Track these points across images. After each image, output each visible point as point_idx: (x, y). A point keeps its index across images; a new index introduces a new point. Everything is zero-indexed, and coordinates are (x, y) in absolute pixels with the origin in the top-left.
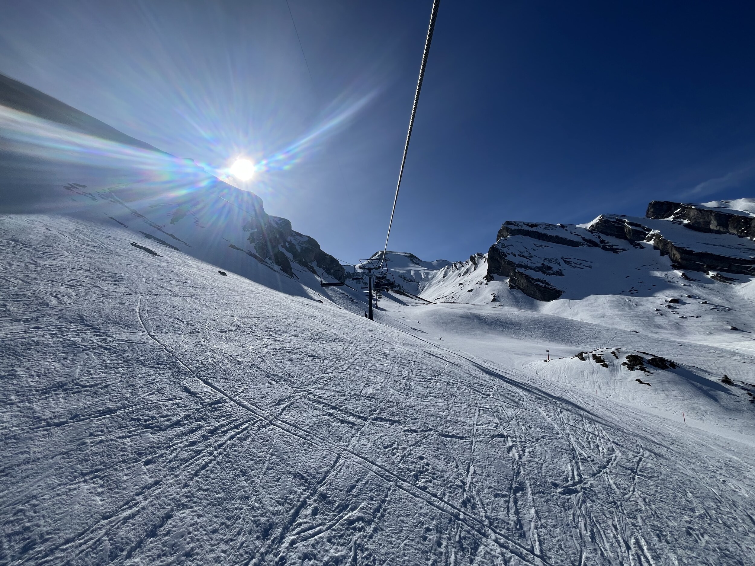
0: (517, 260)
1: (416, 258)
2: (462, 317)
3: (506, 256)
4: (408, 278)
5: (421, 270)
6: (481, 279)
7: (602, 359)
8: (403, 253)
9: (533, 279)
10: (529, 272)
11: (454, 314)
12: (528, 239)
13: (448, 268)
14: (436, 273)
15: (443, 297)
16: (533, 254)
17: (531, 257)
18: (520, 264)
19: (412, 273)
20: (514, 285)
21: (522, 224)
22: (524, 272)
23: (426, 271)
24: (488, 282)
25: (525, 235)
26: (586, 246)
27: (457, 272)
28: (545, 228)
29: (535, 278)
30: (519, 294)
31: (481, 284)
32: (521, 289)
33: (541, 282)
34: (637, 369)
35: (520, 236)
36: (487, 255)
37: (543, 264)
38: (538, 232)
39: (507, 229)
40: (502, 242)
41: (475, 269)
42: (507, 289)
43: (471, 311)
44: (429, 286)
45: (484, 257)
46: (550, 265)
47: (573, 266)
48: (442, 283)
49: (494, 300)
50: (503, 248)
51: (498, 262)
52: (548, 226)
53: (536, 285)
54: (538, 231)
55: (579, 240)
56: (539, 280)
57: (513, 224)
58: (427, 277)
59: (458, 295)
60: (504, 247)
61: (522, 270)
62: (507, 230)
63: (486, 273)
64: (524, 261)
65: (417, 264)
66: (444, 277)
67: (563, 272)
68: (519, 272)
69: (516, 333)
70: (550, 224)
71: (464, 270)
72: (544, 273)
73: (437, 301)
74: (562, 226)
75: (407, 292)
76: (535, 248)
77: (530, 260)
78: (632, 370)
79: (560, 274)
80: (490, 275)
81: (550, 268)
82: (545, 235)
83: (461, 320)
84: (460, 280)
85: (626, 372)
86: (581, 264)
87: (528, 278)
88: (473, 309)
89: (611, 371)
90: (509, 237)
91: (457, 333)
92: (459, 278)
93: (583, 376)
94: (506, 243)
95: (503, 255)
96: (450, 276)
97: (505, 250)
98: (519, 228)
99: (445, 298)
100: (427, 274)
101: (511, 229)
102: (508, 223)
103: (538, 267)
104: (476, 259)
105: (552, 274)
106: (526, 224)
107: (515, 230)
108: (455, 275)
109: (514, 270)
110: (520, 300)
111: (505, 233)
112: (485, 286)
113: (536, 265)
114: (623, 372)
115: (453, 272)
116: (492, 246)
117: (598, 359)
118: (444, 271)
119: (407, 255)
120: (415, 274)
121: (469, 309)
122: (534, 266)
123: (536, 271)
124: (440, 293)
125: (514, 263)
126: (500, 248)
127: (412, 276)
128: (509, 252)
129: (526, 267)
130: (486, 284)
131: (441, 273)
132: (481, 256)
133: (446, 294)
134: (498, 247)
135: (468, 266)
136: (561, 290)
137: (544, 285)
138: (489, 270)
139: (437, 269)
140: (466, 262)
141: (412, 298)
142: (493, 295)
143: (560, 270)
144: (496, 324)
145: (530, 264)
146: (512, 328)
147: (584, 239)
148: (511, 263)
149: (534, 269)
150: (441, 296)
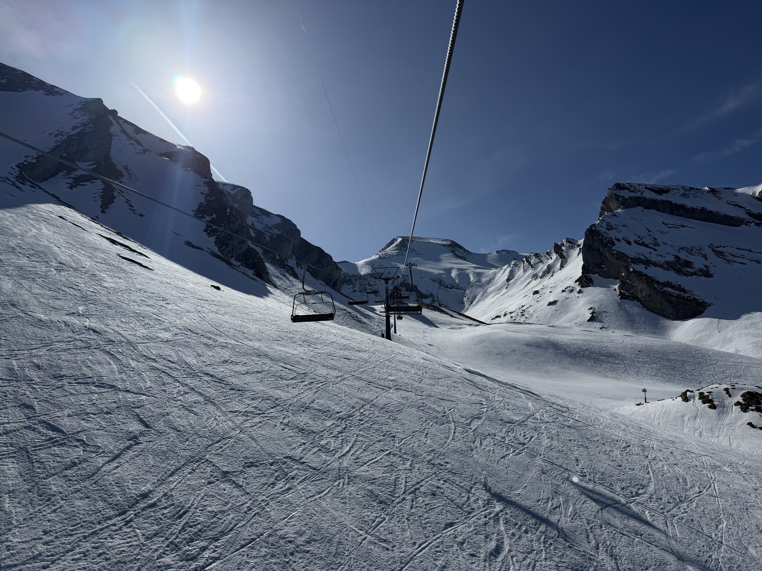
0: (632, 251)
1: (461, 247)
2: (529, 344)
3: (614, 244)
4: (447, 283)
5: (469, 267)
6: (571, 283)
7: (710, 398)
8: (439, 239)
9: (658, 282)
10: (653, 272)
11: (516, 341)
12: (652, 214)
13: (516, 265)
14: (495, 274)
15: (505, 315)
16: (659, 240)
17: (657, 244)
18: (637, 257)
19: (454, 274)
20: (627, 294)
21: (642, 188)
22: (644, 271)
23: (478, 271)
24: (583, 289)
25: (648, 207)
26: (753, 224)
27: (530, 272)
28: (683, 195)
29: (662, 280)
30: (635, 309)
31: (572, 291)
32: (638, 300)
33: (673, 287)
34: (752, 410)
35: (639, 209)
36: (581, 242)
37: (676, 257)
38: (671, 203)
39: (617, 197)
40: (607, 220)
41: (562, 266)
42: (616, 301)
43: (546, 337)
44: (482, 296)
45: (579, 246)
46: (690, 258)
47: (728, 260)
48: (504, 291)
49: (592, 319)
50: (609, 230)
51: (601, 254)
52: (688, 191)
53: (664, 293)
54: (669, 199)
55: (741, 214)
56: (668, 284)
57: (628, 189)
58: (479, 281)
59: (531, 310)
60: (610, 228)
61: (640, 268)
62: (617, 200)
63: (579, 273)
64: (645, 252)
65: (461, 258)
66: (508, 280)
67: (712, 271)
68: (635, 271)
69: (613, 370)
70: (691, 188)
71: (542, 267)
72: (679, 272)
73: (496, 321)
74: (713, 191)
75: (445, 307)
76: (665, 229)
77: (655, 250)
78: (746, 412)
79: (707, 274)
80: (586, 277)
81: (688, 264)
82: (682, 207)
83: (527, 349)
84: (536, 285)
85: (737, 414)
86: (743, 257)
87: (650, 281)
88: (549, 332)
89: (719, 414)
90: (619, 210)
91: (518, 368)
92: (534, 282)
93: (683, 421)
94: (613, 221)
95: (608, 242)
96: (519, 278)
97: (612, 234)
98: (639, 195)
99: (508, 316)
100: (479, 275)
101: (623, 197)
102: (619, 186)
103: (668, 263)
104: (563, 248)
105: (692, 274)
106: (650, 189)
107: (631, 198)
108: (528, 277)
109: (627, 268)
110: (637, 319)
111: (613, 205)
112: (577, 295)
113: (665, 259)
114: (733, 415)
115: (525, 271)
116: (591, 227)
117: (704, 398)
118: (509, 269)
119: (445, 243)
120: (459, 275)
121: (544, 332)
122: (662, 260)
123: (664, 268)
124: (502, 307)
125: (627, 257)
126: (603, 230)
127: (453, 280)
128: (620, 237)
129: (647, 263)
130: (580, 292)
131: (503, 274)
132: (572, 243)
133: (511, 309)
134: (600, 228)
135: (550, 262)
136: (706, 300)
137: (677, 292)
138: (584, 267)
139: (496, 267)
140: (548, 254)
141: (452, 316)
142: (591, 311)
143: (706, 266)
144: (583, 356)
145: (654, 258)
146: (608, 362)
147: (750, 214)
148: (622, 256)
149: (661, 266)
150: (503, 313)
